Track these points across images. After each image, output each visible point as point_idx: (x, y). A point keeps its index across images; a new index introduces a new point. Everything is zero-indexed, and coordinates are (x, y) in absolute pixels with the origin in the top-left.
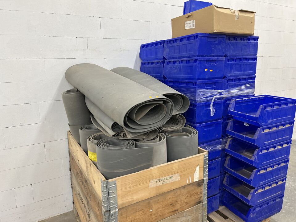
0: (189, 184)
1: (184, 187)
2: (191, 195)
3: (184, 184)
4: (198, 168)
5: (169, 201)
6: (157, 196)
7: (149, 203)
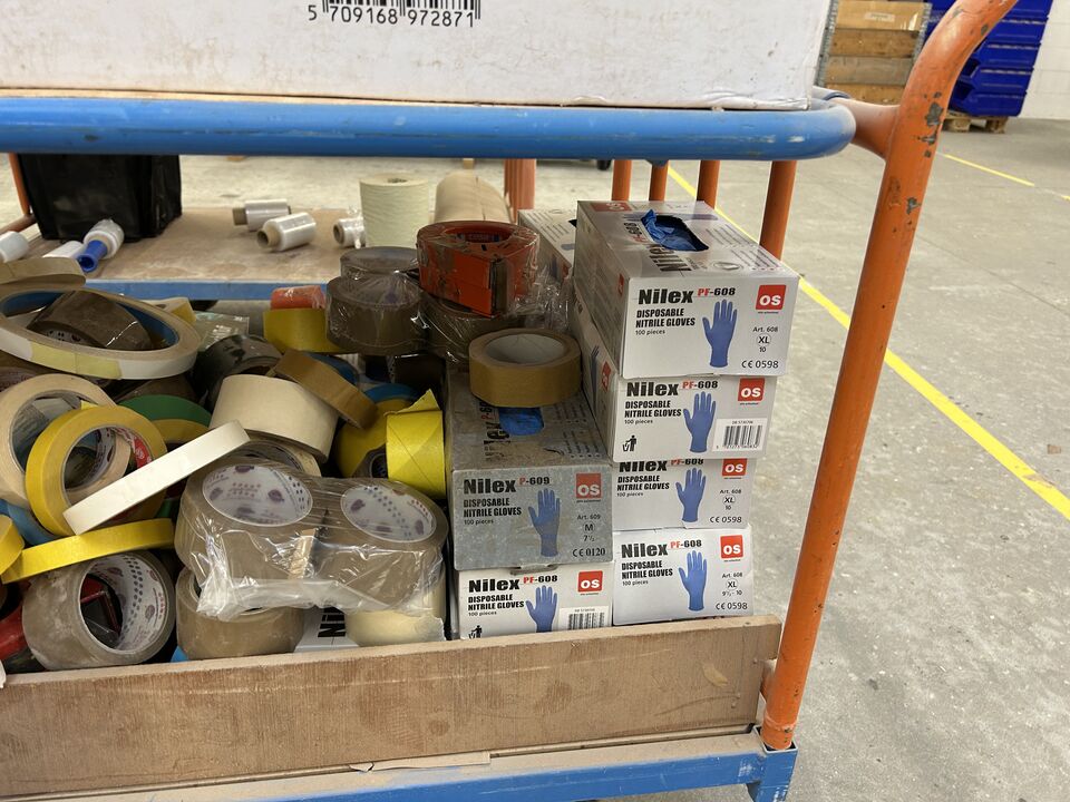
0: (903, 31)
1: (897, 31)
2: (902, 44)
3: (897, 28)
4: (916, 16)
5: (879, 41)
6: (868, 30)
7: (860, 35)
